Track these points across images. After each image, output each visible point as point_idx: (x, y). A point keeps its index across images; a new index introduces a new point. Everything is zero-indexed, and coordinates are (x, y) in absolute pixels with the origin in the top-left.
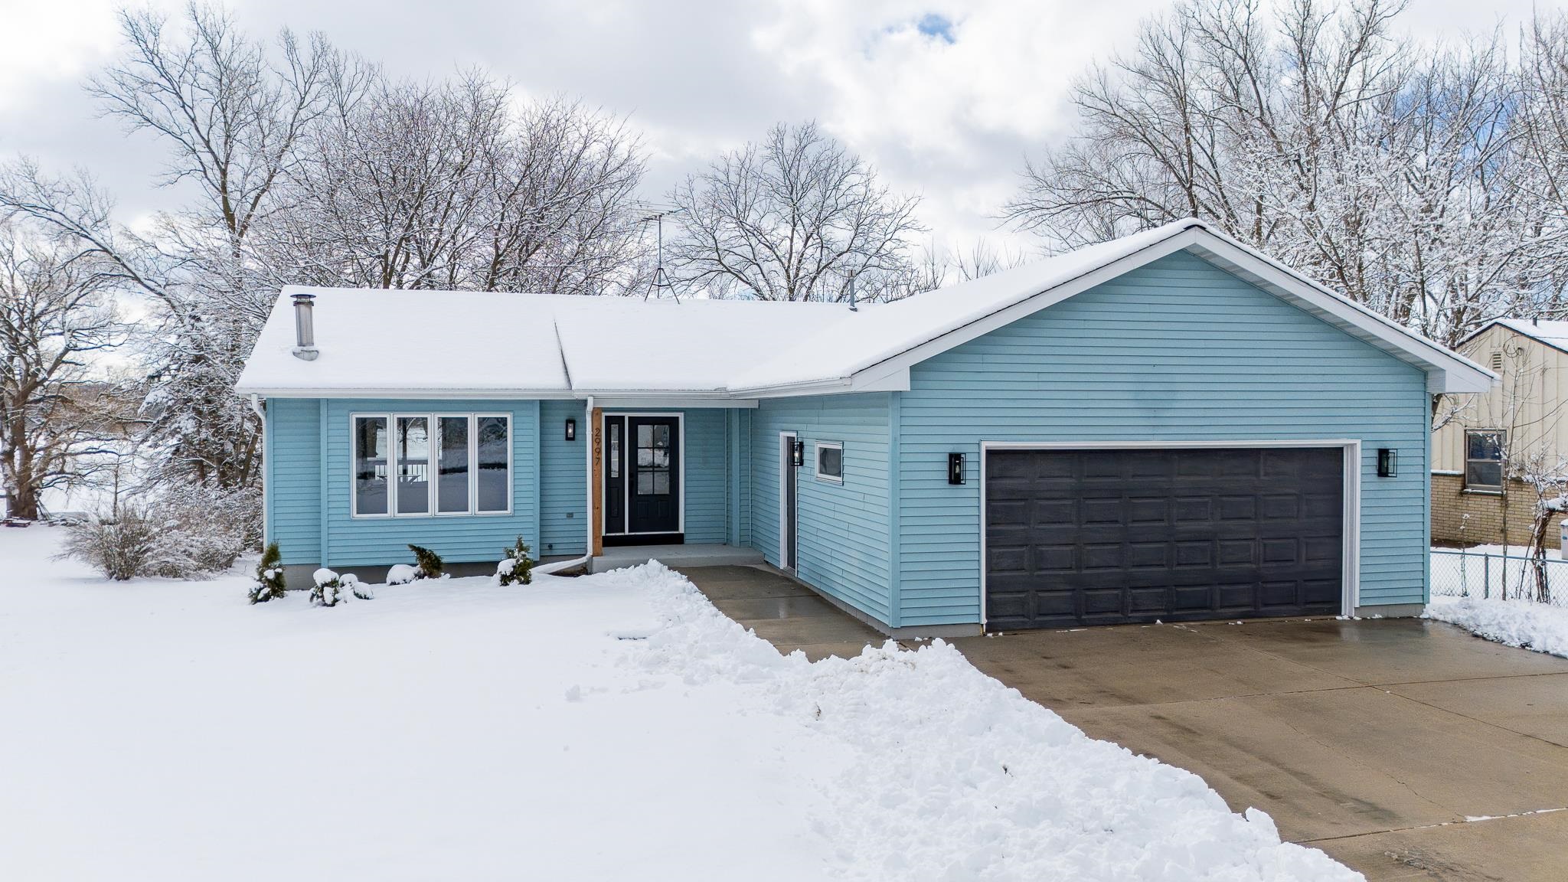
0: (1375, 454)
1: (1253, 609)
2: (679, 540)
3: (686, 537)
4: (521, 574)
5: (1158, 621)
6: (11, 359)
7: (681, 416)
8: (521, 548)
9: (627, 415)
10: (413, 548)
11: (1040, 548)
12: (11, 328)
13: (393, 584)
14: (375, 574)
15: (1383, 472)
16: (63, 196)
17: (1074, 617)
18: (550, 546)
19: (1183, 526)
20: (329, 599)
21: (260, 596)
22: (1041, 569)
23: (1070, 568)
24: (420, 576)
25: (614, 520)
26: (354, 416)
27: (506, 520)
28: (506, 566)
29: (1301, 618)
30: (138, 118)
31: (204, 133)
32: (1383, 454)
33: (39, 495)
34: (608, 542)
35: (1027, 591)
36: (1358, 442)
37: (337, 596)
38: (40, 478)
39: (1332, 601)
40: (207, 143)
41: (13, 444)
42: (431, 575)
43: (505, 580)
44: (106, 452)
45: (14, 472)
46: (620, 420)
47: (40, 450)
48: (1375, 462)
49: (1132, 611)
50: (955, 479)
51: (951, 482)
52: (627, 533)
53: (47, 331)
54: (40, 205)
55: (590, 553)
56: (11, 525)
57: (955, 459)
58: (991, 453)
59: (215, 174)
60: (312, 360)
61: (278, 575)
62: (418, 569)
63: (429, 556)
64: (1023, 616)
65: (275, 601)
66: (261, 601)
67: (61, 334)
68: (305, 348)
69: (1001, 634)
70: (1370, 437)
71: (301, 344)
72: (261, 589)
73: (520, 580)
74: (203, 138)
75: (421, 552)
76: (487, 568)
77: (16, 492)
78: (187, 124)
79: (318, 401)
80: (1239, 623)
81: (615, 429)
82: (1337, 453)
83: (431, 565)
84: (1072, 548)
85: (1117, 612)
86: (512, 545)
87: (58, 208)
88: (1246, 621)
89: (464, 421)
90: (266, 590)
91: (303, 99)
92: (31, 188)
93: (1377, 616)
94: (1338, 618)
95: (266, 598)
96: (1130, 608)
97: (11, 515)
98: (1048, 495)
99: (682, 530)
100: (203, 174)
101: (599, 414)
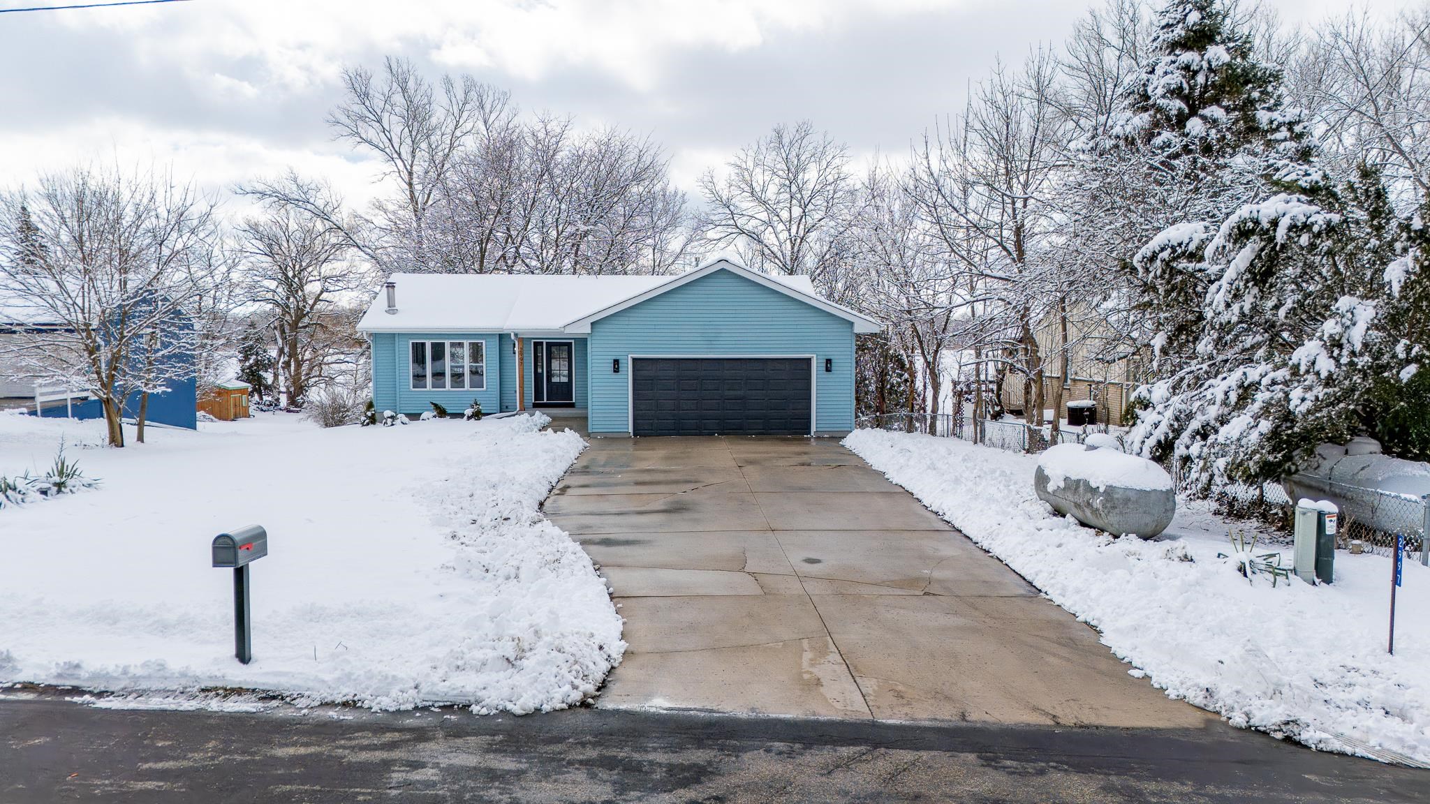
0: (824, 361)
1: (764, 431)
2: (572, 405)
3: (576, 404)
4: (477, 415)
5: (716, 435)
6: (288, 298)
7: (573, 341)
8: (477, 404)
9: (545, 341)
10: (432, 403)
11: (660, 401)
12: (287, 277)
13: (423, 420)
14: (414, 416)
15: (828, 370)
16: (314, 192)
17: (676, 432)
18: (507, 407)
19: (727, 393)
20: (389, 424)
21: (365, 424)
22: (660, 410)
23: (674, 410)
24: (435, 417)
25: (538, 394)
26: (411, 342)
27: (484, 393)
28: (469, 412)
30: (359, 139)
31: (397, 150)
32: (829, 361)
33: (307, 391)
34: (536, 406)
35: (654, 419)
36: (815, 356)
37: (393, 423)
38: (307, 380)
39: (807, 429)
40: (399, 155)
41: (290, 356)
42: (440, 417)
43: (469, 418)
44: (348, 362)
45: (291, 375)
46: (541, 344)
47: (307, 360)
48: (824, 365)
49: (704, 430)
50: (616, 370)
52: (545, 401)
53: (311, 278)
54: (301, 199)
55: (518, 409)
56: (289, 411)
57: (616, 362)
58: (634, 360)
59: (405, 175)
60: (393, 314)
61: (373, 415)
62: (435, 413)
63: (439, 408)
64: (652, 430)
65: (371, 426)
66: (365, 426)
67: (319, 280)
68: (391, 309)
69: (640, 437)
70: (821, 353)
71: (389, 307)
72: (365, 420)
73: (476, 419)
74: (396, 152)
75: (436, 407)
77: (292, 389)
78: (387, 143)
79: (394, 334)
81: (539, 347)
82: (809, 360)
83: (441, 412)
84: (675, 401)
85: (696, 430)
86: (472, 403)
87: (312, 200)
88: (757, 436)
89: (462, 344)
90: (367, 421)
91: (458, 122)
92: (294, 188)
93: (826, 436)
95: (368, 424)
96: (702, 429)
97: (288, 405)
98: (663, 378)
99: (574, 401)
100: (398, 174)
101: (522, 340)
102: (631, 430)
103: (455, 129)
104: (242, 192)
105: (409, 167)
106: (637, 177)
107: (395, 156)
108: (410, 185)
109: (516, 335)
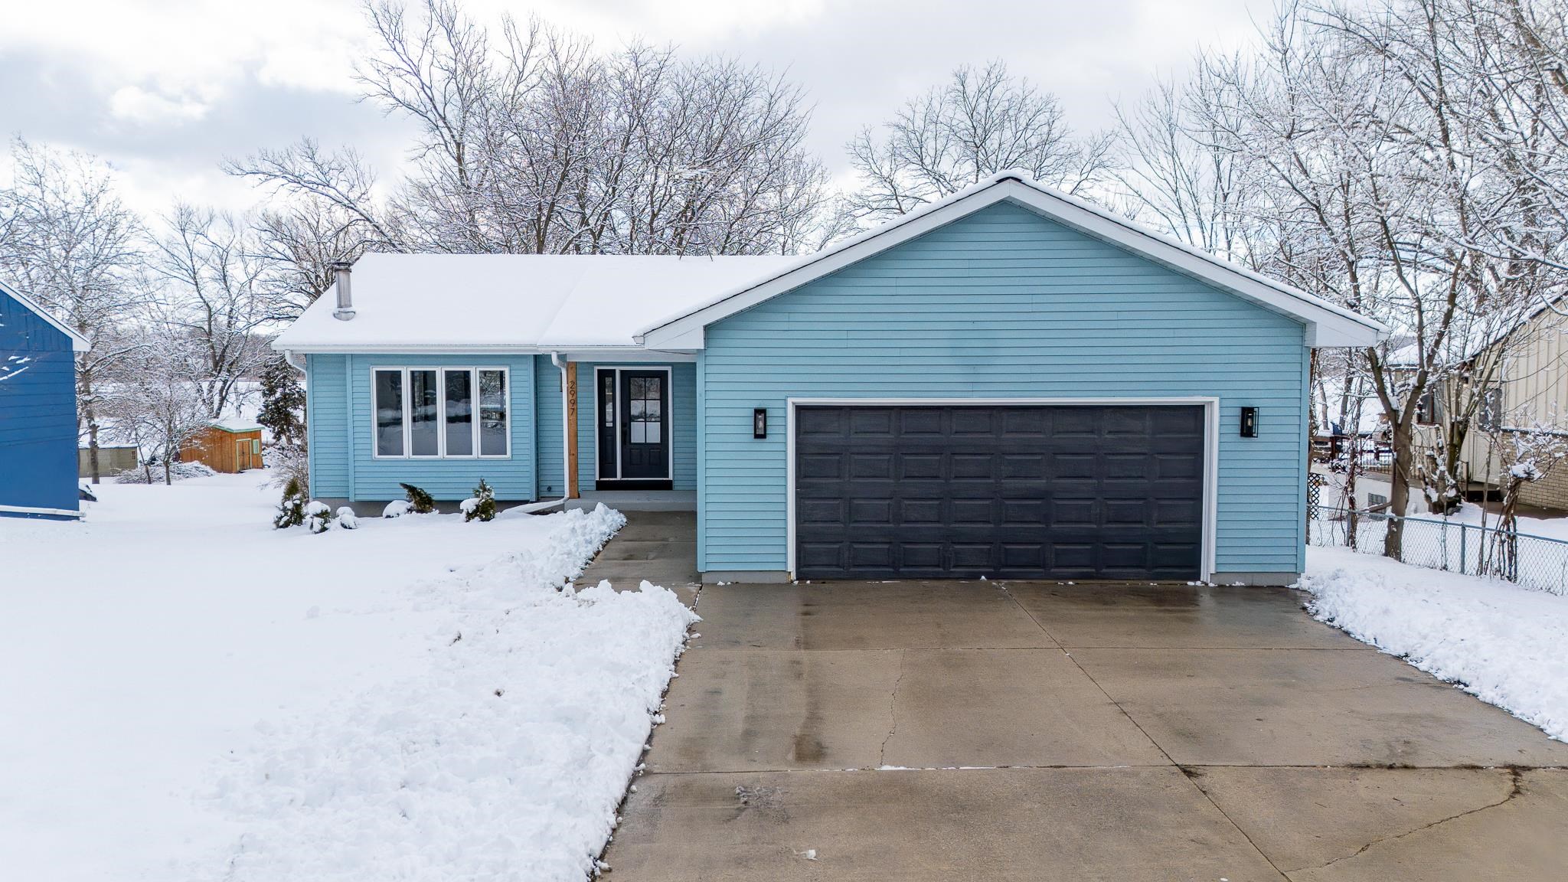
0: (1239, 412)
1: (1094, 570)
2: (668, 486)
3: (675, 484)
4: (485, 511)
5: (983, 577)
7: (669, 369)
8: (485, 490)
9: (618, 369)
10: (405, 486)
11: (856, 502)
13: (388, 517)
14: (372, 508)
15: (1247, 432)
17: (891, 570)
18: (549, 489)
20: (317, 527)
21: (281, 523)
22: (856, 521)
23: (888, 522)
24: (410, 510)
25: (606, 466)
26: (374, 370)
27: (504, 463)
28: (469, 504)
29: (1145, 582)
30: (392, 101)
31: (441, 111)
32: (1247, 413)
34: (601, 486)
35: (841, 542)
36: (1216, 400)
37: (326, 525)
39: (1192, 565)
40: (444, 119)
42: (418, 511)
43: (470, 516)
46: (612, 373)
48: (1238, 421)
49: (955, 566)
50: (760, 434)
51: (757, 436)
52: (619, 477)
55: (567, 495)
57: (760, 414)
58: (800, 409)
59: (453, 148)
60: (348, 320)
62: (412, 504)
63: (419, 494)
64: (838, 566)
65: (293, 528)
66: (281, 527)
68: (342, 310)
69: (808, 582)
70: (1231, 394)
71: (340, 306)
72: (282, 517)
73: (481, 517)
74: (440, 115)
75: (413, 491)
76: (450, 506)
78: (430, 106)
79: (344, 356)
80: (1071, 583)
81: (608, 380)
82: (1198, 411)
83: (422, 502)
84: (887, 502)
85: (938, 566)
88: (1079, 581)
89: (467, 374)
90: (285, 519)
91: (521, 73)
93: (1238, 584)
94: (1191, 583)
95: (286, 525)
96: (952, 564)
98: (863, 450)
99: (671, 478)
100: (444, 147)
101: (574, 367)
102: (791, 567)
103: (518, 83)
104: (238, 172)
105: (457, 138)
106: (765, 136)
107: (441, 123)
108: (459, 159)
109: (562, 357)
